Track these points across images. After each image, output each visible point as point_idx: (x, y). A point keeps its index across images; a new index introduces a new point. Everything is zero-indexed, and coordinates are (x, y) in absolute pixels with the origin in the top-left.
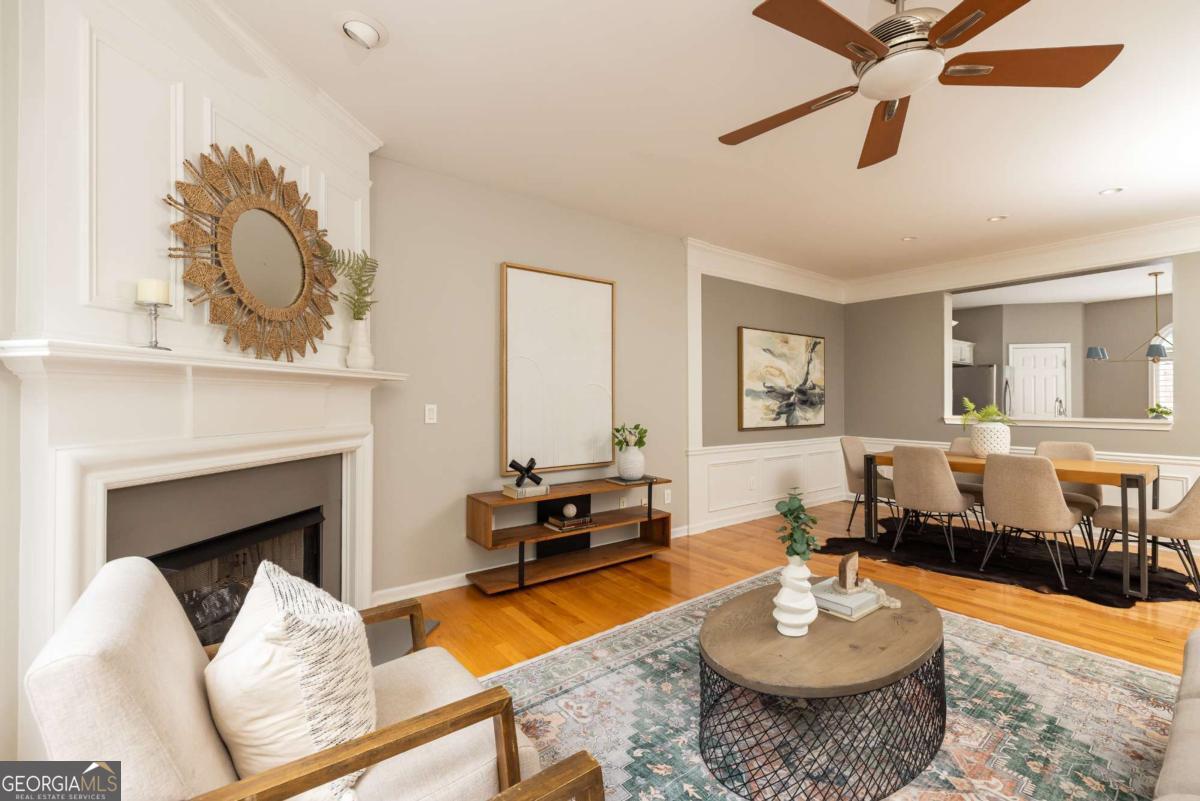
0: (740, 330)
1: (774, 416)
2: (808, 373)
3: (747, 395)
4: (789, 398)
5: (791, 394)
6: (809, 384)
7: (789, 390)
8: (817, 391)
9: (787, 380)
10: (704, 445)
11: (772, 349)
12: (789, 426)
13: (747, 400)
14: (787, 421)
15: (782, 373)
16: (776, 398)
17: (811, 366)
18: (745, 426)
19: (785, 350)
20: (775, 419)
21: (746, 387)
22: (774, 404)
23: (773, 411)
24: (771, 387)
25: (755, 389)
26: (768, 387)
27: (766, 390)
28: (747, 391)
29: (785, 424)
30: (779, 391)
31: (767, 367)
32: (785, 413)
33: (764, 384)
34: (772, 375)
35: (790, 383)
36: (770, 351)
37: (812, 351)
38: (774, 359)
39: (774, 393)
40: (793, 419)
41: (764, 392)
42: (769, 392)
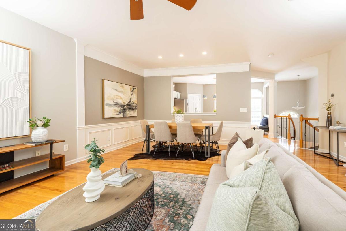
0: (103, 81)
1: (118, 113)
2: (131, 99)
3: (106, 105)
4: (124, 107)
5: (125, 105)
6: (131, 102)
7: (124, 104)
8: (134, 105)
9: (123, 100)
10: (85, 125)
11: (116, 89)
12: (124, 117)
13: (106, 108)
14: (123, 115)
15: (121, 98)
16: (119, 107)
17: (132, 96)
18: (105, 117)
19: (122, 89)
20: (118, 114)
21: (106, 102)
22: (118, 109)
23: (117, 111)
24: (117, 103)
25: (109, 103)
27: (114, 104)
29: (122, 116)
30: (120, 104)
31: (115, 95)
32: (122, 112)
33: (114, 101)
34: (117, 98)
35: (124, 102)
36: (116, 90)
37: (133, 91)
38: (118, 93)
39: (118, 105)
40: (125, 114)
41: (113, 104)
42: (115, 104)
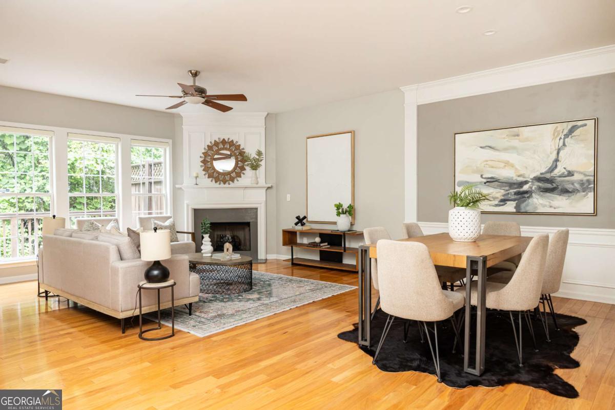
0: (455, 136)
1: (496, 202)
2: (557, 160)
4: (522, 187)
5: (526, 182)
6: (557, 172)
7: (521, 179)
8: (577, 177)
9: (516, 169)
10: (419, 221)
11: (493, 145)
12: (519, 212)
14: (517, 207)
15: (507, 164)
16: (500, 187)
17: (562, 152)
19: (515, 142)
20: (496, 205)
21: (458, 180)
23: (495, 198)
24: (492, 178)
25: (467, 180)
26: (485, 178)
27: (485, 180)
28: (459, 182)
29: (515, 211)
30: (504, 180)
31: (487, 161)
32: (514, 200)
33: (482, 176)
34: (492, 167)
35: (522, 172)
36: (490, 147)
37: (566, 136)
38: (497, 153)
39: (496, 183)
40: (527, 205)
41: (481, 183)
42: (488, 182)
